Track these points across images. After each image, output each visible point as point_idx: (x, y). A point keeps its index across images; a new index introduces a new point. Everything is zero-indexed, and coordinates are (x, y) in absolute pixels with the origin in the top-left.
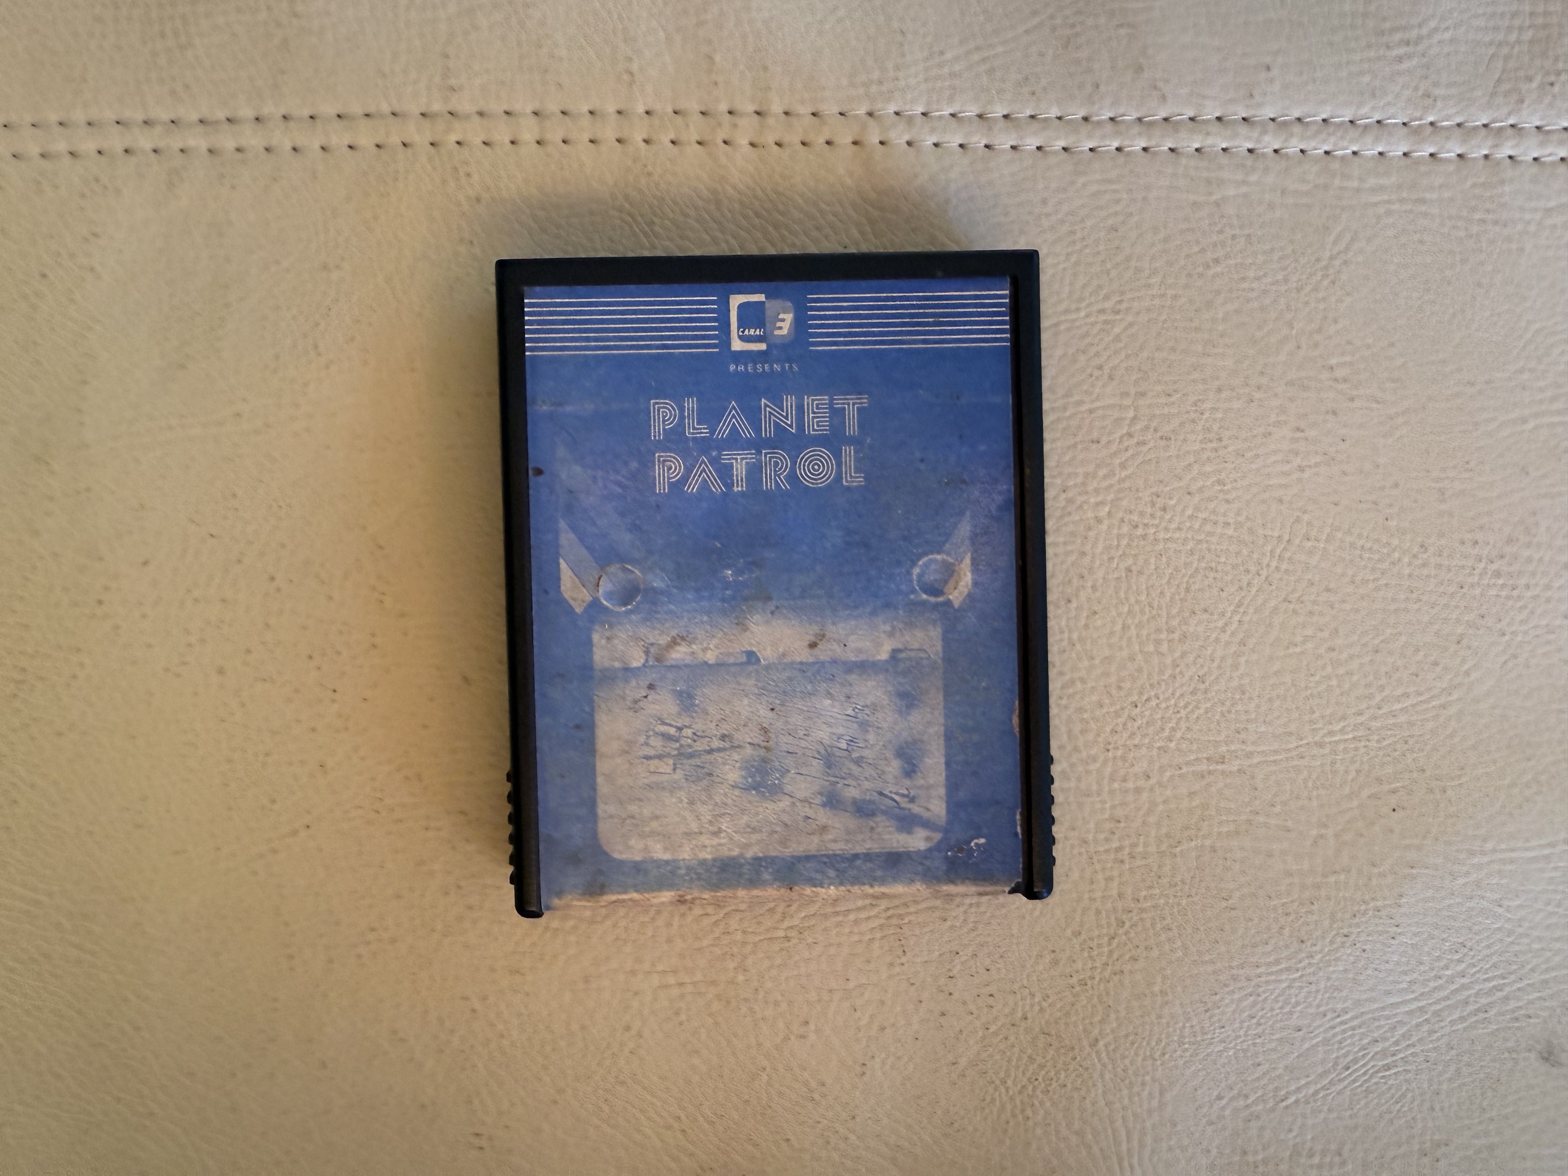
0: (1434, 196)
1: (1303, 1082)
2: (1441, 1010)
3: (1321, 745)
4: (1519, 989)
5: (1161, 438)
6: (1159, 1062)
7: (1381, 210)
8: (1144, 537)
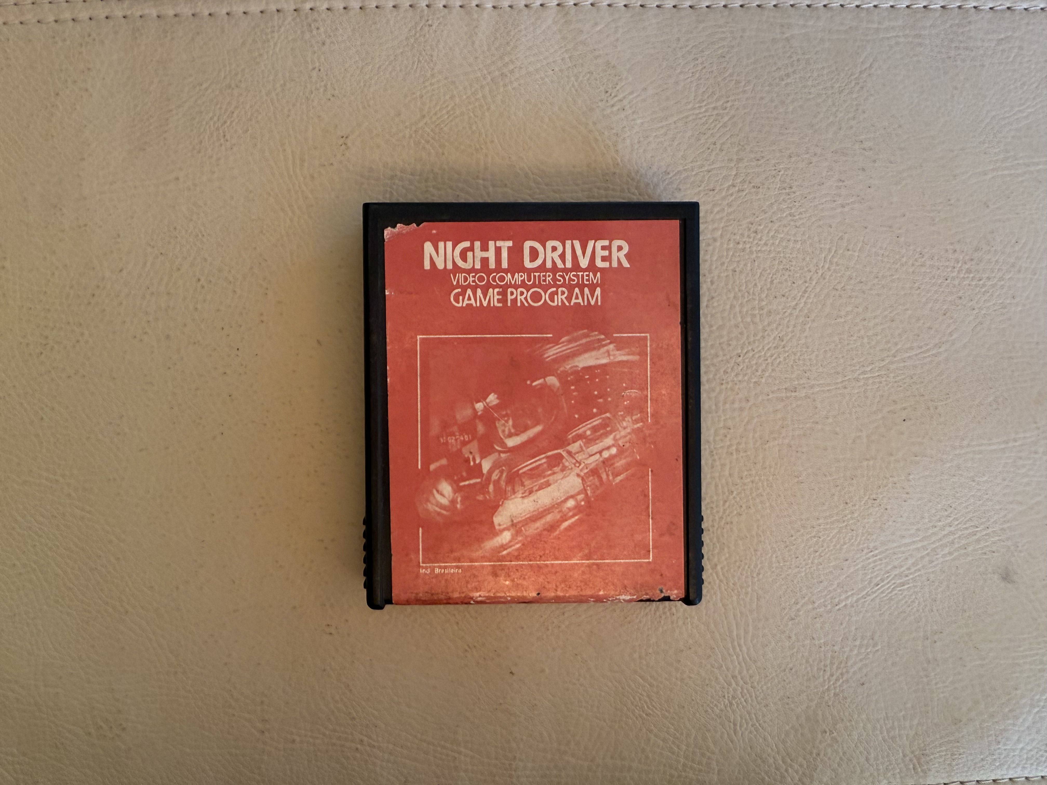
0: (926, 32)
1: (849, 593)
2: (937, 547)
3: (857, 380)
4: (986, 535)
5: (754, 187)
6: (756, 579)
7: (893, 42)
8: (744, 250)
